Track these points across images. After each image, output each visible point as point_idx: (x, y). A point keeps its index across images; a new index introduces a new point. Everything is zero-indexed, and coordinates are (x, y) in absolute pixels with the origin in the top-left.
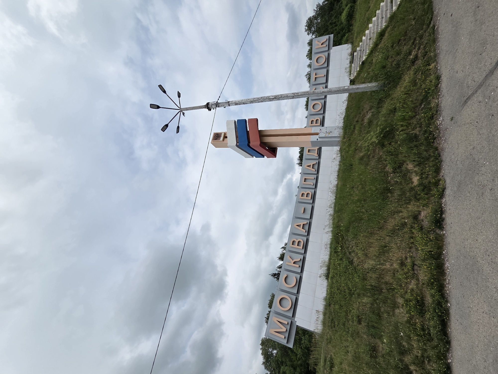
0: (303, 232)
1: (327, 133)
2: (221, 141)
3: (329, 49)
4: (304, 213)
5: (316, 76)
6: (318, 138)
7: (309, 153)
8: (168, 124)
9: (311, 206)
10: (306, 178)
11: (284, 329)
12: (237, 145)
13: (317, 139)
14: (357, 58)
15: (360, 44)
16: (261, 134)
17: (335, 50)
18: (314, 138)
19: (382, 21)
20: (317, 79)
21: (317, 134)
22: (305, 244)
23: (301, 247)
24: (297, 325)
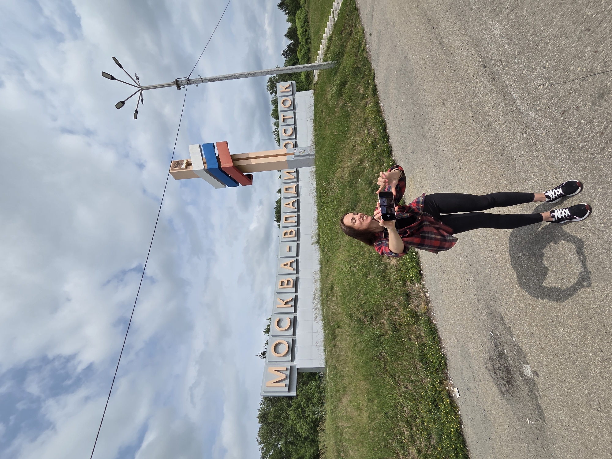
0: (292, 270)
1: (301, 152)
2: (183, 169)
3: (293, 94)
4: (289, 251)
5: (284, 117)
7: (287, 191)
8: (125, 101)
9: (296, 243)
10: (287, 216)
11: (284, 377)
12: (205, 169)
13: (293, 158)
16: (235, 159)
20: (285, 120)
21: (292, 154)
22: (295, 282)
23: (291, 286)
24: (298, 369)
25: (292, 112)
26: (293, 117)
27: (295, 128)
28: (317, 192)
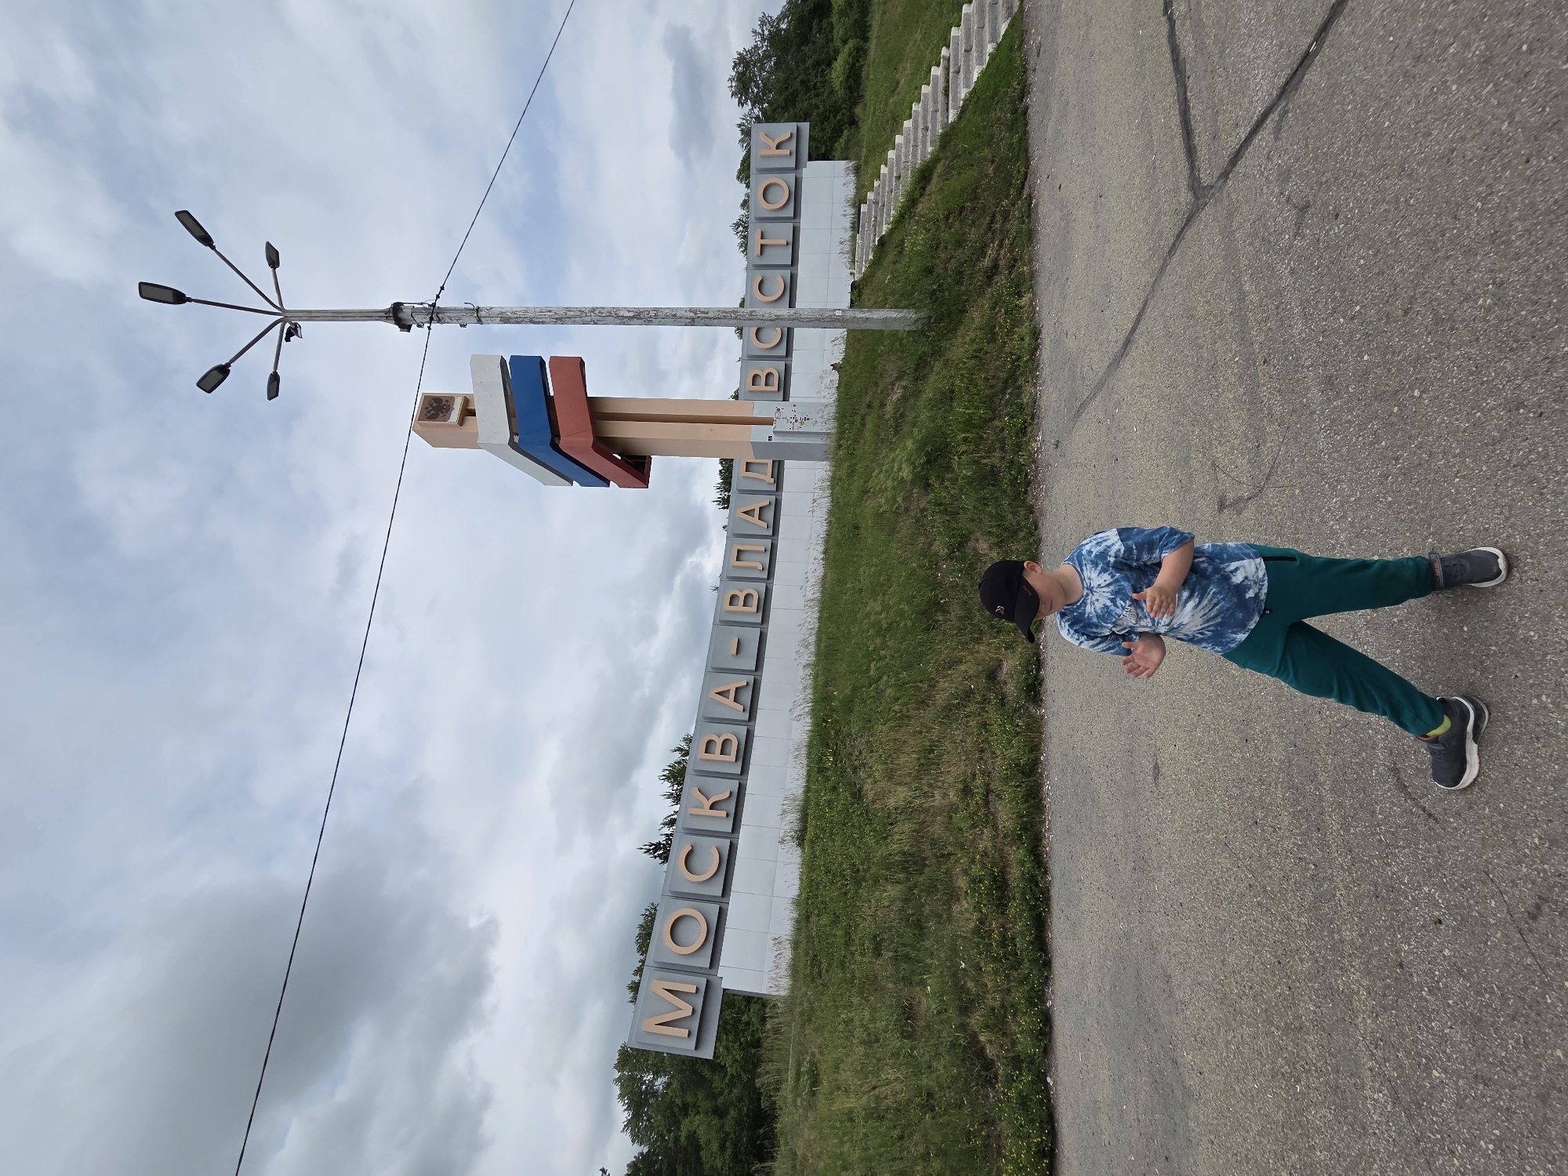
0: (738, 711)
1: (796, 421)
2: (451, 426)
3: (797, 166)
4: (737, 654)
5: (764, 242)
6: (772, 434)
7: (748, 474)
8: (228, 365)
9: (757, 631)
10: (742, 548)
11: (687, 1010)
12: (512, 443)
13: (770, 438)
14: (869, 222)
15: (876, 184)
16: (598, 411)
17: (814, 170)
18: (760, 434)
19: (924, 136)
20: (767, 251)
21: (768, 422)
22: (743, 747)
23: (732, 758)
24: (724, 990)
25: (790, 226)
26: (791, 240)
27: (793, 278)
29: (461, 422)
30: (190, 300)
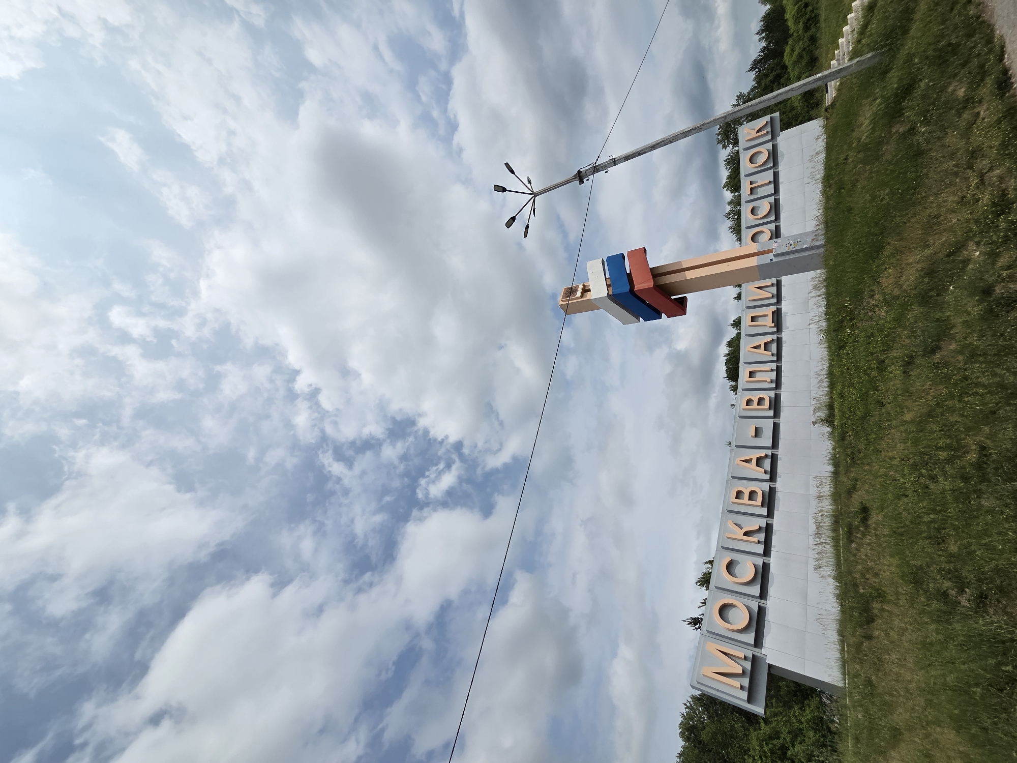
0: (760, 473)
1: (791, 245)
2: (578, 298)
3: (773, 137)
4: (755, 436)
5: (752, 186)
6: (772, 257)
7: (754, 323)
8: (515, 217)
9: (771, 422)
10: (752, 370)
11: (738, 669)
12: (609, 296)
13: (771, 260)
15: (837, 52)
16: (656, 274)
17: (786, 135)
22: (767, 497)
23: (759, 503)
24: (770, 666)
26: (773, 180)
27: (777, 201)
28: (828, 320)
29: (582, 296)
30: (507, 191)
